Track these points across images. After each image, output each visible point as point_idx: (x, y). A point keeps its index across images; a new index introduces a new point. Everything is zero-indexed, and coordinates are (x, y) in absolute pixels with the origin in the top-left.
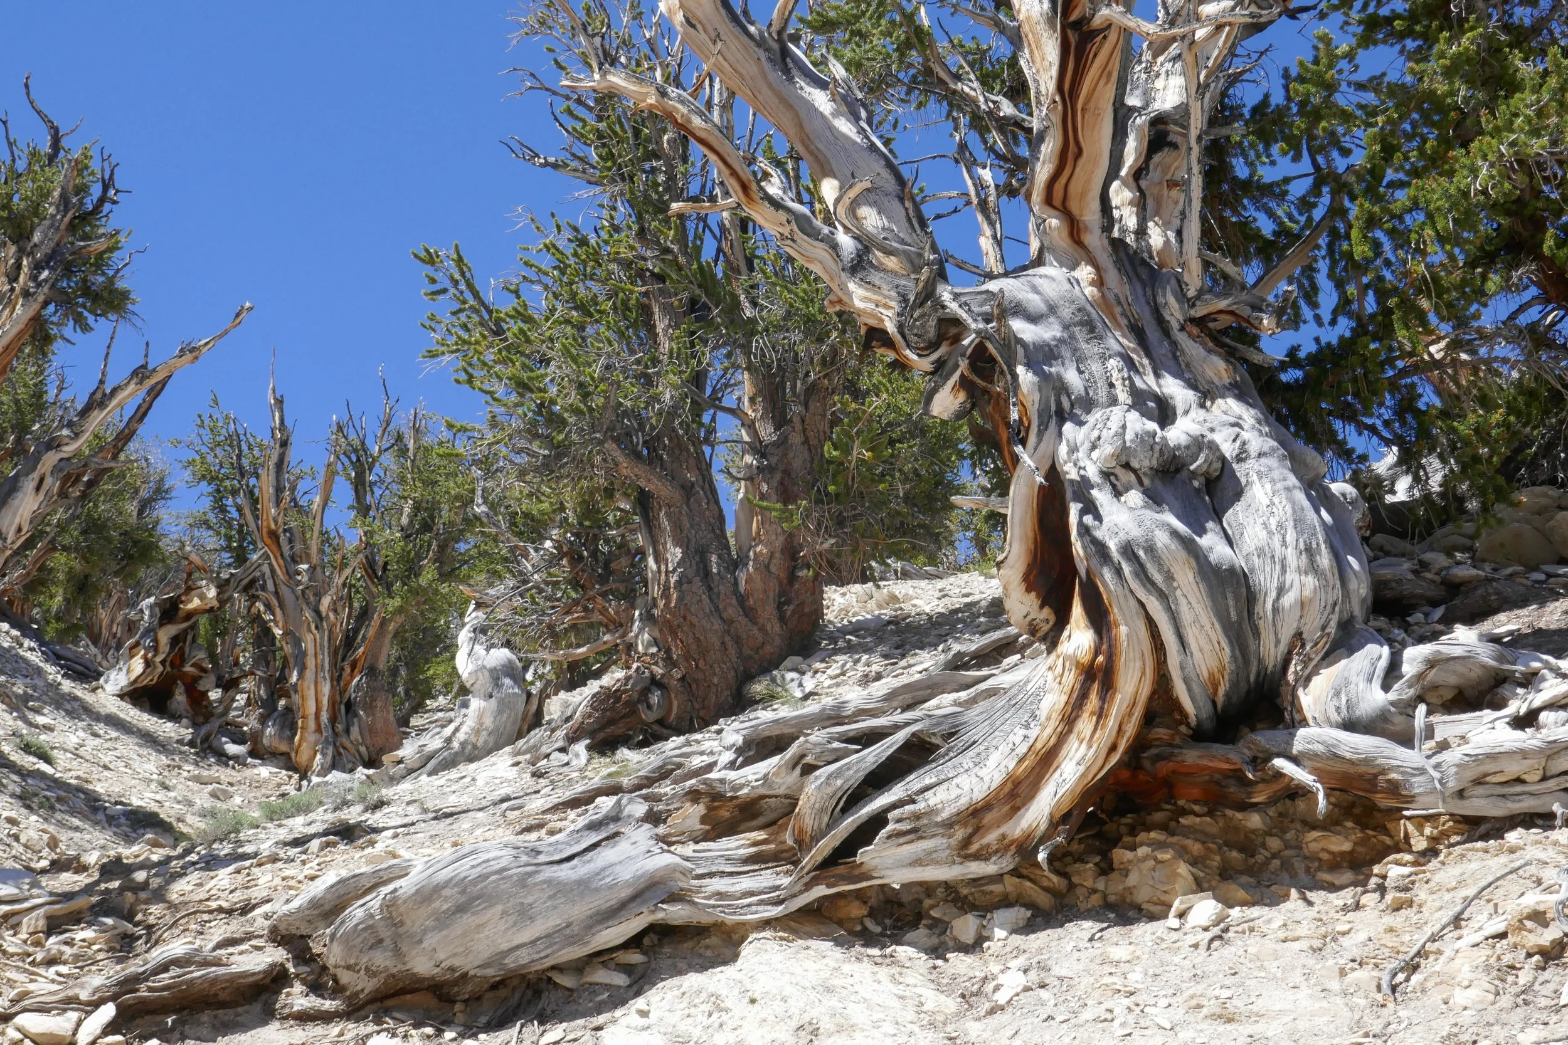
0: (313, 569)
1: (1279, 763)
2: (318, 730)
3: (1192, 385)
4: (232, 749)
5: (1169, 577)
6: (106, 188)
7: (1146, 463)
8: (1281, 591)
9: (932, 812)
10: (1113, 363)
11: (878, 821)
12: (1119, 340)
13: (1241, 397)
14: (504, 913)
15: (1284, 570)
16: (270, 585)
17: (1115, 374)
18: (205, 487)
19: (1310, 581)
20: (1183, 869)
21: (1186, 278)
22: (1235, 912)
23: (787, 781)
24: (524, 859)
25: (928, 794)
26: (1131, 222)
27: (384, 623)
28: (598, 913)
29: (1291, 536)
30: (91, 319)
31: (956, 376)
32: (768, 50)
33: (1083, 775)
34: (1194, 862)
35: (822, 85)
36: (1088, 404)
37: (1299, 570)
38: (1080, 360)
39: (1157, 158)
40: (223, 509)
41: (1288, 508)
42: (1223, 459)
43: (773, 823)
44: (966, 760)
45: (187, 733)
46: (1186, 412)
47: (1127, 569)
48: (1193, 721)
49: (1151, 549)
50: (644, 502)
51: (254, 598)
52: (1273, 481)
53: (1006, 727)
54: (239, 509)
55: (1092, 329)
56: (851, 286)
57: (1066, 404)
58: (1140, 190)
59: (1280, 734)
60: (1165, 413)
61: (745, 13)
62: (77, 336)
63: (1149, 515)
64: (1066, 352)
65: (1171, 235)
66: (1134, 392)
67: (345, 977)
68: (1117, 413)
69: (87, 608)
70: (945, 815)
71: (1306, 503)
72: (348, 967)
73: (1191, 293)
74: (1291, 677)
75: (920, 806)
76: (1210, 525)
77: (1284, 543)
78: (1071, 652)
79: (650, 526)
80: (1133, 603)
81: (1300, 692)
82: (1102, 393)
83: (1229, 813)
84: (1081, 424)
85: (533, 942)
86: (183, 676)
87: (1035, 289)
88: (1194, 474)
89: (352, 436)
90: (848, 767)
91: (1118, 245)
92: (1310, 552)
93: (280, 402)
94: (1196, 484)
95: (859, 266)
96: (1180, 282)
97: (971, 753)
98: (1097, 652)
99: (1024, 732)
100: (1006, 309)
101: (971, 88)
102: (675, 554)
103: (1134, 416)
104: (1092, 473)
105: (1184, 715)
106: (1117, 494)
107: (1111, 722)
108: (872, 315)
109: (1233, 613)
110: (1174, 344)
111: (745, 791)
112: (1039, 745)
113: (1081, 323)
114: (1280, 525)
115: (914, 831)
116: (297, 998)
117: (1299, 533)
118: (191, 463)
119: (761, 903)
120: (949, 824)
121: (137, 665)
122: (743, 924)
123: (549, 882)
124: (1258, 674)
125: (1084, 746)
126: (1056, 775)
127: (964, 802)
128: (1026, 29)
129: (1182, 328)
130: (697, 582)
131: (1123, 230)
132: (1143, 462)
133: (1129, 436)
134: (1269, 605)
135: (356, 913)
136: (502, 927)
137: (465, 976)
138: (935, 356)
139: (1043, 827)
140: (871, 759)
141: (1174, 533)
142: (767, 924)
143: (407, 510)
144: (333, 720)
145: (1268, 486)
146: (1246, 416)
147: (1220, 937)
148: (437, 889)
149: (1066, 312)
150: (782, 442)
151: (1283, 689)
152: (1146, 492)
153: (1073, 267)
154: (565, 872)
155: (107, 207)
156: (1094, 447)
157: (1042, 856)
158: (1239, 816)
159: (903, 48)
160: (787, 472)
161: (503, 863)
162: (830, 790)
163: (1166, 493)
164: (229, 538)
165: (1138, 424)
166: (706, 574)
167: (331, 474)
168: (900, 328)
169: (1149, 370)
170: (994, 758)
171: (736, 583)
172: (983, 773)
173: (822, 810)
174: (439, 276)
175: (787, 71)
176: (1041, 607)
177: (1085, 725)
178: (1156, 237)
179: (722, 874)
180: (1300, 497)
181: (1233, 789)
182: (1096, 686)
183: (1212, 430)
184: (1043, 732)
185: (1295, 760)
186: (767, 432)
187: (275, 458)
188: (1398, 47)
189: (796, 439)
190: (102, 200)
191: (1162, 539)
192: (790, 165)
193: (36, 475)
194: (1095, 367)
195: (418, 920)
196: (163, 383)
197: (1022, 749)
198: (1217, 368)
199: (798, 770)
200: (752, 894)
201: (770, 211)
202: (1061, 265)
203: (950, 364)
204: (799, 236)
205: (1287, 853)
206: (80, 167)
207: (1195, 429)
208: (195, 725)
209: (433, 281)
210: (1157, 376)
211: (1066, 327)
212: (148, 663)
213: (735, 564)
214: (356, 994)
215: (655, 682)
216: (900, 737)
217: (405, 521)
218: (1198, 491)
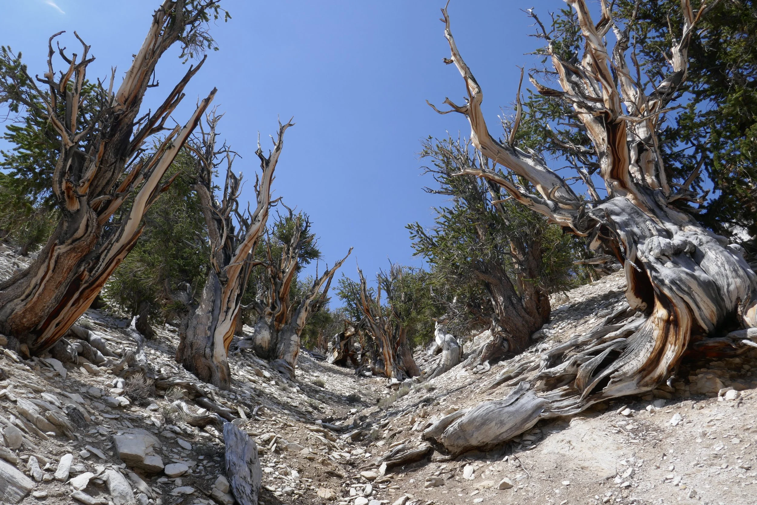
0: (380, 318)
1: (744, 341)
2: (391, 364)
3: (675, 224)
4: (367, 374)
5: (690, 288)
6: (307, 223)
7: (670, 253)
8: (729, 285)
9: (625, 374)
10: (648, 223)
11: (607, 379)
12: (648, 215)
13: (694, 225)
14: (496, 424)
15: (728, 278)
16: (369, 325)
17: (650, 226)
18: (345, 300)
19: (738, 280)
20: (718, 380)
21: (664, 191)
22: (742, 393)
23: (572, 370)
24: (498, 406)
25: (622, 368)
26: (639, 177)
27: (403, 330)
28: (524, 419)
29: (727, 267)
30: (309, 260)
31: (597, 236)
32: (509, 150)
33: (676, 356)
34: (720, 377)
35: (529, 157)
36: (644, 237)
37: (733, 277)
38: (637, 224)
39: (642, 155)
40: (351, 305)
41: (723, 258)
42: (694, 246)
43: (570, 382)
44: (632, 356)
45: (354, 371)
46: (676, 233)
47: (674, 288)
48: (707, 331)
49: (681, 280)
50: (487, 286)
51: (365, 329)
52: (714, 250)
53: (643, 343)
54: (356, 304)
55: (638, 214)
56: (555, 216)
57: (636, 238)
58: (639, 166)
59: (742, 332)
60: (669, 235)
61: (500, 141)
62: (307, 266)
63: (676, 269)
64: (632, 223)
65: (653, 177)
66: (658, 230)
67: (450, 449)
68: (655, 238)
69: (315, 339)
70: (630, 374)
71: (729, 255)
72: (451, 446)
73: (667, 195)
74: (740, 313)
75: (621, 372)
76: (696, 267)
77: (725, 270)
78: (660, 316)
79: (491, 292)
80: (678, 298)
81: (745, 317)
82: (647, 233)
83: (727, 359)
84: (643, 244)
85: (506, 431)
86: (349, 355)
87: (616, 205)
88: (686, 253)
89: (383, 277)
90: (592, 362)
91: (637, 184)
92: (735, 271)
93: (361, 271)
94: (688, 256)
95: (556, 209)
96: (662, 192)
97: (633, 353)
98: (669, 316)
99: (650, 344)
100: (609, 213)
101: (570, 145)
102: (501, 299)
103: (661, 238)
104: (652, 259)
105: (704, 330)
106: (663, 264)
107: (681, 337)
108: (564, 223)
109: (713, 295)
110: (665, 212)
111: (558, 374)
112: (656, 347)
113: (634, 213)
114: (722, 264)
115: (620, 380)
116: (437, 455)
117: (730, 265)
118: (339, 294)
119: (572, 408)
120: (632, 376)
121: (336, 354)
122: (568, 416)
123: (507, 412)
124: (727, 313)
125: (673, 346)
126: (665, 356)
127: (635, 368)
128: (587, 125)
129: (667, 207)
130: (511, 307)
131: (637, 180)
132: (670, 252)
133: (662, 245)
134: (725, 290)
135: (450, 429)
136: (496, 428)
137: (487, 444)
138: (588, 232)
139: (665, 373)
140: (599, 359)
141: (687, 274)
142: (575, 415)
143: (403, 296)
144: (394, 360)
145: (713, 252)
146: (698, 230)
147: (741, 403)
148: (474, 419)
149: (628, 210)
150: (527, 260)
151: (738, 317)
152: (673, 262)
153: (625, 195)
154: (511, 409)
155: (308, 228)
156: (650, 251)
157: (668, 383)
158: (731, 359)
159: (545, 138)
160: (530, 269)
161: (492, 409)
162: (587, 370)
163: (680, 261)
164: (354, 313)
165: (664, 241)
166: (512, 304)
167: (379, 289)
168: (575, 225)
169: (659, 222)
170: (642, 354)
171: (522, 305)
172: (639, 359)
173: (586, 377)
174: (413, 231)
175: (516, 155)
176: (642, 302)
177: (671, 338)
178: (649, 180)
179: (557, 401)
180: (726, 253)
181: (729, 352)
182: (672, 326)
183: (688, 237)
184: (656, 344)
185: (750, 339)
186: (521, 257)
187: (363, 288)
188: (709, 99)
189: (531, 258)
190: (307, 226)
191: (683, 276)
192: (509, 177)
193: (305, 307)
194: (642, 225)
195: (470, 429)
196: (333, 274)
197: (651, 349)
198: (683, 216)
199: (575, 366)
200: (568, 406)
201: (524, 199)
202: (621, 195)
203: (594, 233)
204: (535, 204)
205: (753, 369)
206: (299, 219)
207: (683, 239)
208: (355, 368)
209: (412, 233)
210: (663, 223)
211: (629, 215)
212: (339, 353)
213: (520, 299)
214: (455, 453)
215: (504, 339)
216: (608, 351)
217: (403, 299)
218: (689, 258)
